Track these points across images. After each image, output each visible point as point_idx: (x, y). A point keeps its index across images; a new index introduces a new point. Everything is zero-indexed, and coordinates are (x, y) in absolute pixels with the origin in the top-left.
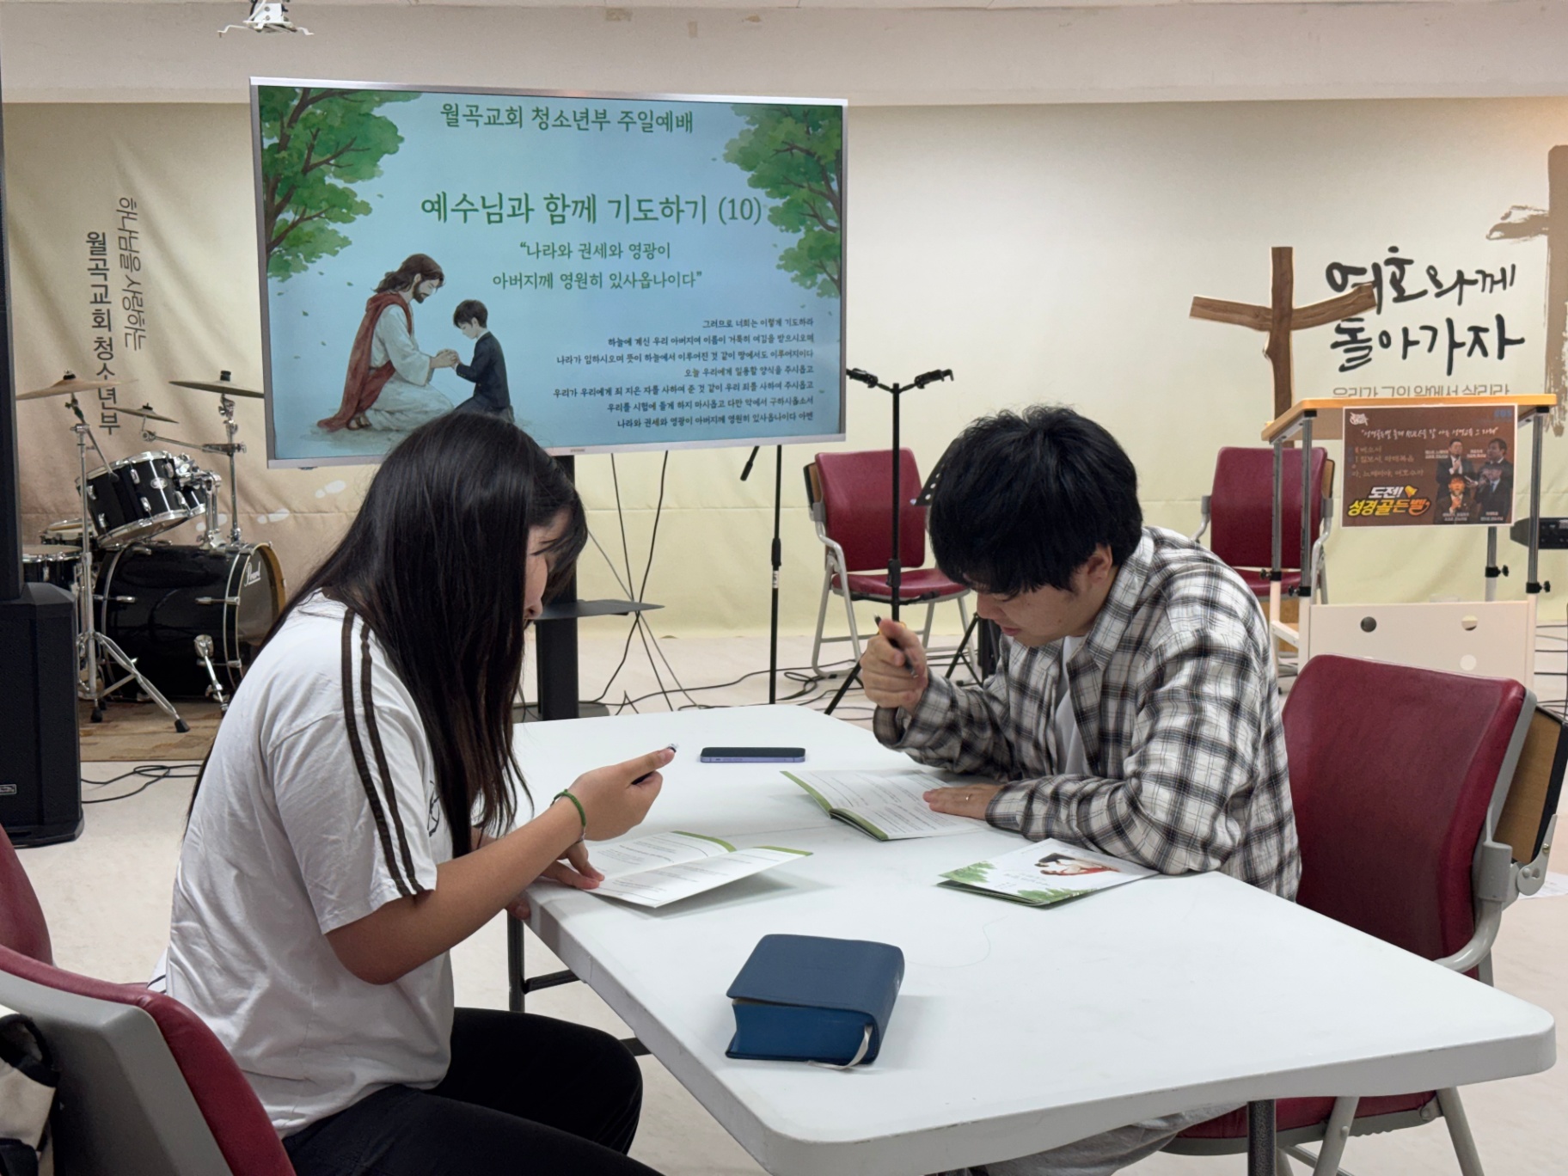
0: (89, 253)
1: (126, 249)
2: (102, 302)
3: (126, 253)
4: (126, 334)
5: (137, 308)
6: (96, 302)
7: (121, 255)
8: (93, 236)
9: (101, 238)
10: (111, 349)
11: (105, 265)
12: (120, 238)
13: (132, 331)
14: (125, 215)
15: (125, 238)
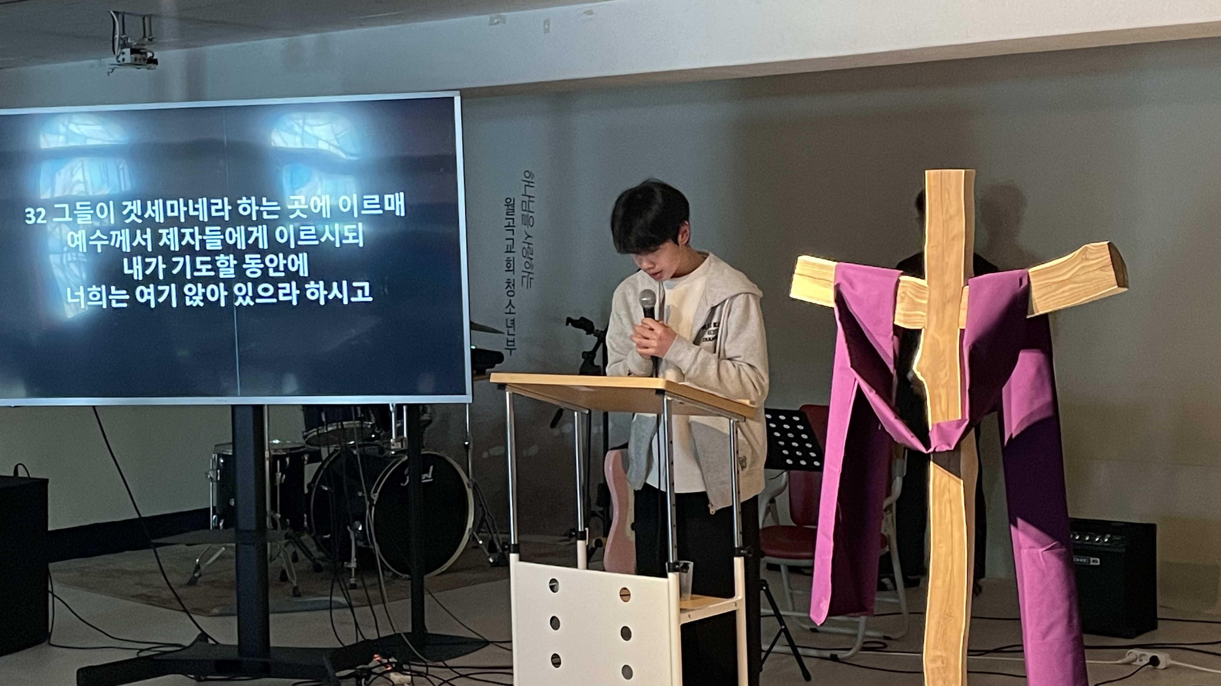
0: (505, 213)
1: (525, 210)
2: (511, 252)
3: (525, 213)
4: (523, 277)
5: (531, 256)
6: (507, 252)
7: (523, 215)
8: (508, 201)
9: (512, 202)
10: (514, 288)
11: (513, 223)
12: (523, 201)
13: (526, 274)
14: (527, 183)
15: (525, 202)
